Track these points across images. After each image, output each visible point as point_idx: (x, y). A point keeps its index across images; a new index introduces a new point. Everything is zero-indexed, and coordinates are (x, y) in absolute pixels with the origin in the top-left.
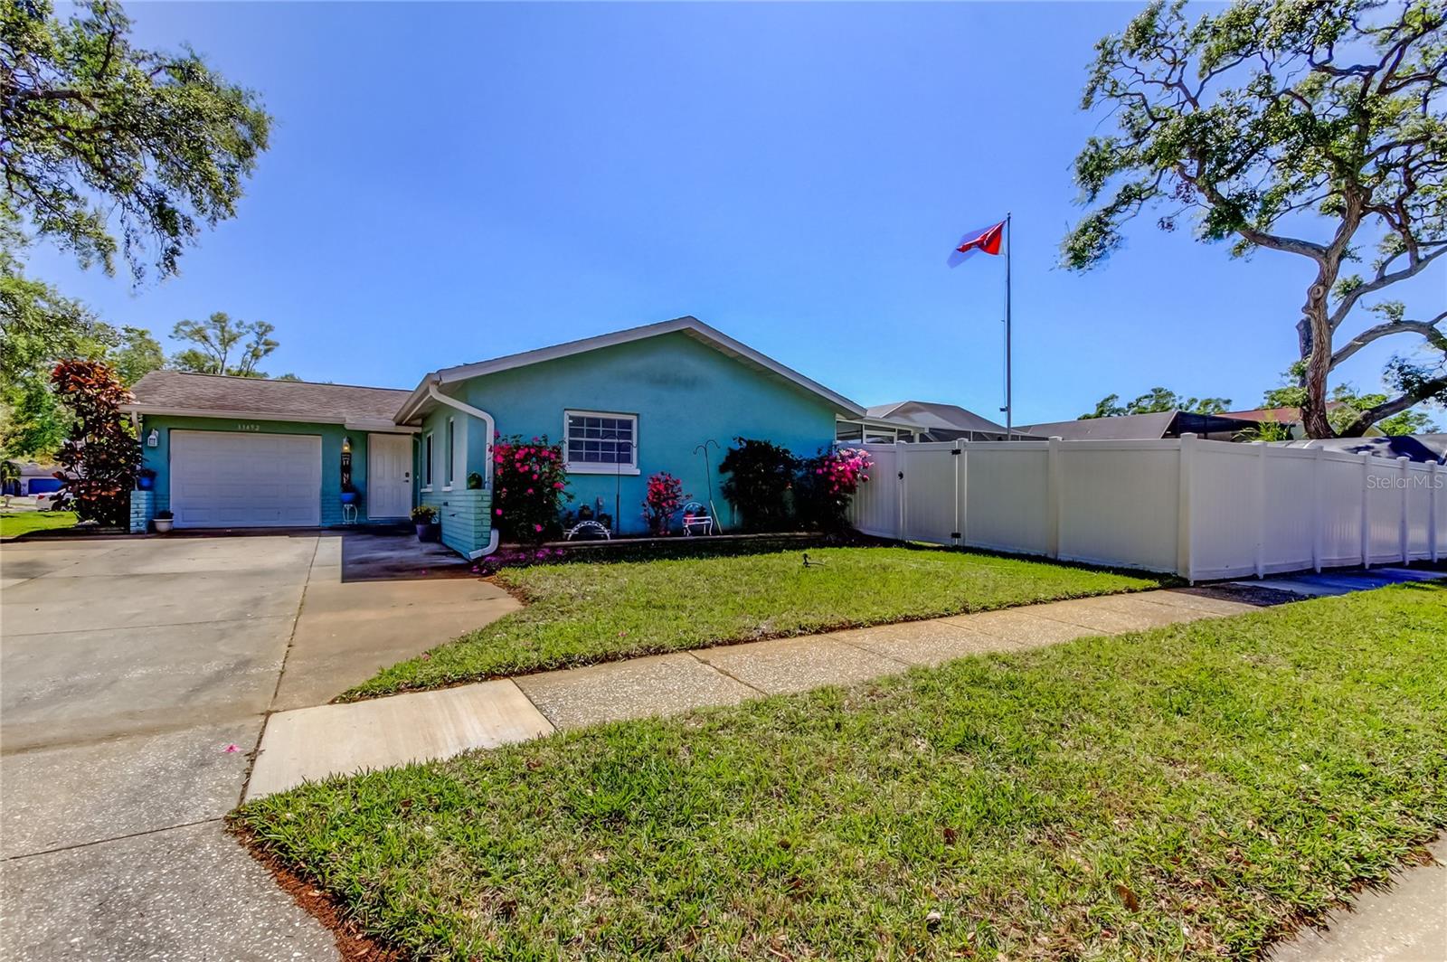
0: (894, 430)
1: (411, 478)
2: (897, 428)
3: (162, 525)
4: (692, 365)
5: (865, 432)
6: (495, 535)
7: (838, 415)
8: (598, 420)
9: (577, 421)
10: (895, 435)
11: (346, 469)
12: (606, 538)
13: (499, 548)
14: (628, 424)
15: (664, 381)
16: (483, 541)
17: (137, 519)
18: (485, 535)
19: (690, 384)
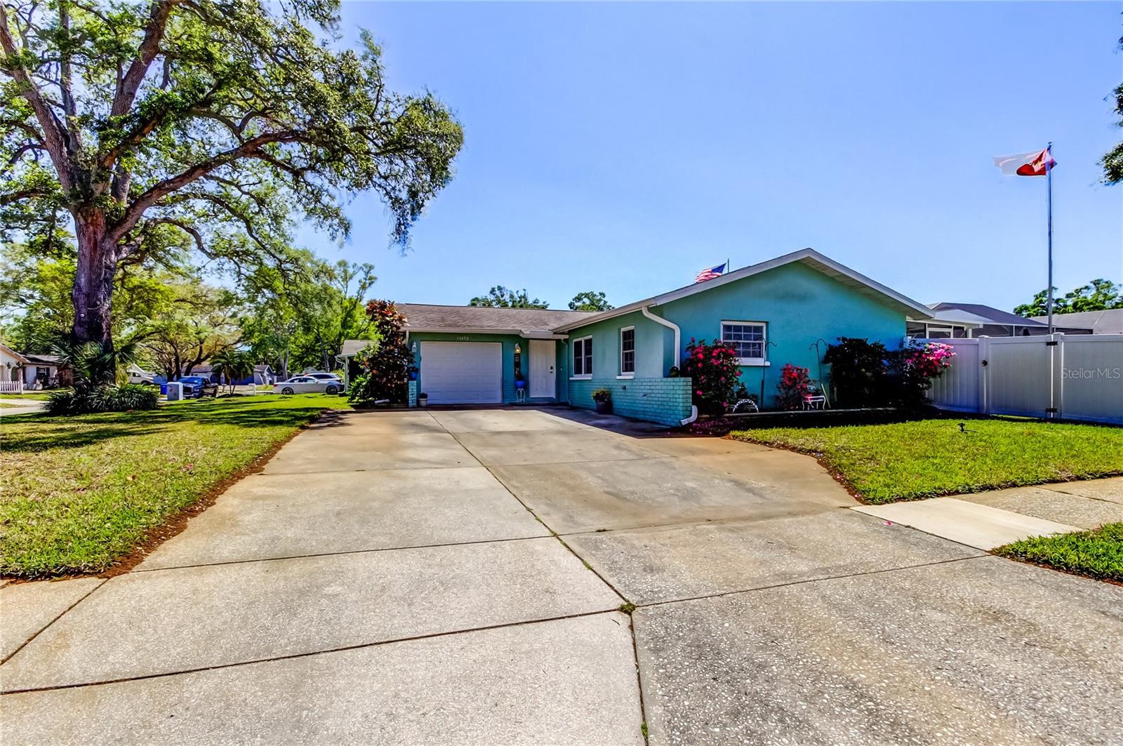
0: (950, 327)
1: (554, 370)
2: (953, 325)
3: (423, 402)
4: (804, 283)
5: (928, 330)
6: (695, 408)
7: (907, 317)
8: (740, 327)
9: (727, 328)
10: (951, 330)
11: (517, 365)
12: (756, 411)
13: (698, 418)
14: (759, 329)
15: (787, 297)
16: (688, 413)
17: (412, 398)
18: (689, 409)
19: (803, 298)
